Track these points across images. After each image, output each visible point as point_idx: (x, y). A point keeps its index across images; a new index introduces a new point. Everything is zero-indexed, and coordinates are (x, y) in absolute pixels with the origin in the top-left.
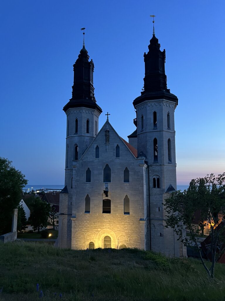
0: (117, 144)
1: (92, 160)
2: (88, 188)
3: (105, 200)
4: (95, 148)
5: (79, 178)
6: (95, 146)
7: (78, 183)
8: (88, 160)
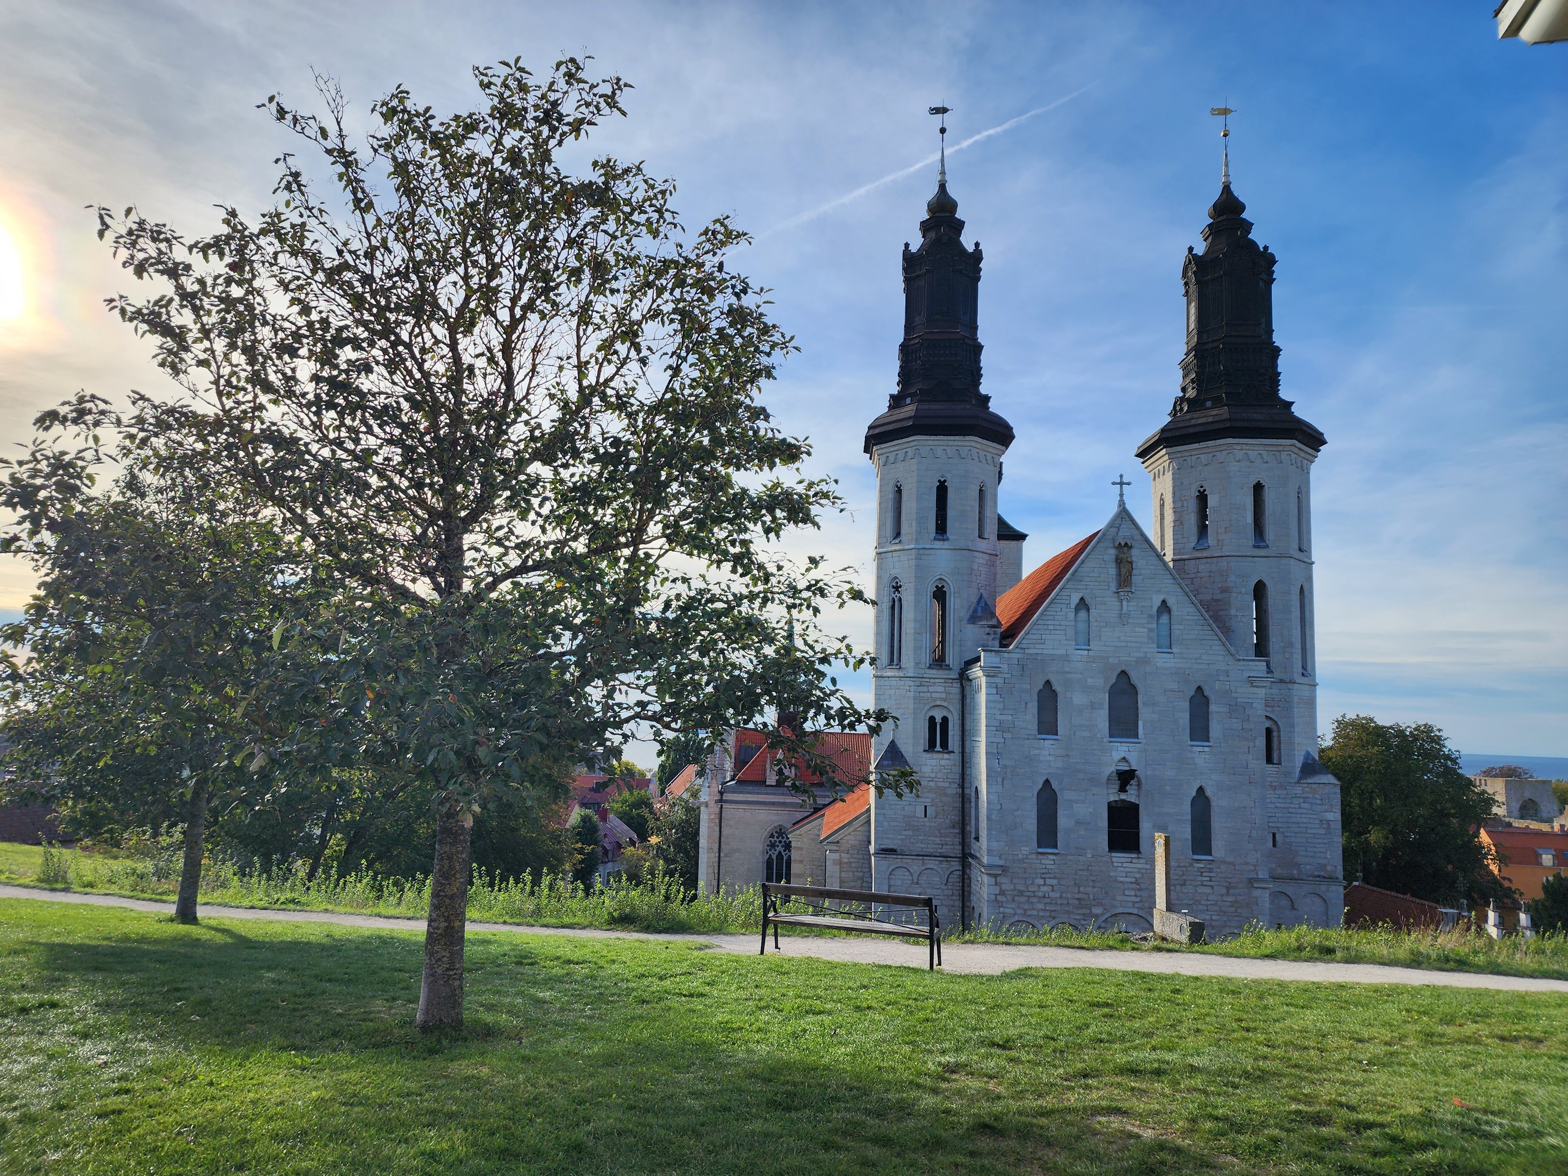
0: (1161, 597)
1: (1064, 652)
2: (1049, 758)
3: (1113, 804)
4: (1073, 606)
5: (1010, 718)
6: (1075, 600)
7: (1008, 735)
8: (1045, 652)
